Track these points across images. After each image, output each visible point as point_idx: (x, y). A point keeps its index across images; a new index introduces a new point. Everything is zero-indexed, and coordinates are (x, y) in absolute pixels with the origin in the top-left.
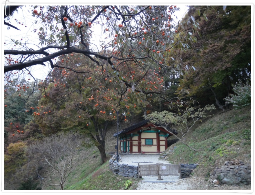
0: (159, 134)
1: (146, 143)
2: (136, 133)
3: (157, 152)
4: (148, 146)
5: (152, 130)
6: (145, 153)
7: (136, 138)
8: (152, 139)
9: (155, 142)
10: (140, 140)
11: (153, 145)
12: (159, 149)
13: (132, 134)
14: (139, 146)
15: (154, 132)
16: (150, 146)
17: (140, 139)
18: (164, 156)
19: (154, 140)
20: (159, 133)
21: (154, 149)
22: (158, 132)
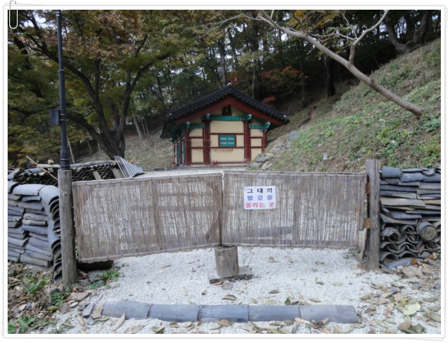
0: (250, 125)
1: (222, 143)
2: (198, 120)
3: (245, 162)
4: (225, 150)
5: (234, 115)
6: (219, 165)
7: (198, 132)
8: (235, 135)
9: (240, 141)
10: (208, 138)
11: (235, 147)
12: (248, 155)
13: (188, 123)
14: (207, 149)
15: (239, 120)
16: (229, 149)
17: (207, 135)
18: (260, 164)
19: (237, 136)
20: (250, 122)
21: (238, 155)
22: (246, 118)
